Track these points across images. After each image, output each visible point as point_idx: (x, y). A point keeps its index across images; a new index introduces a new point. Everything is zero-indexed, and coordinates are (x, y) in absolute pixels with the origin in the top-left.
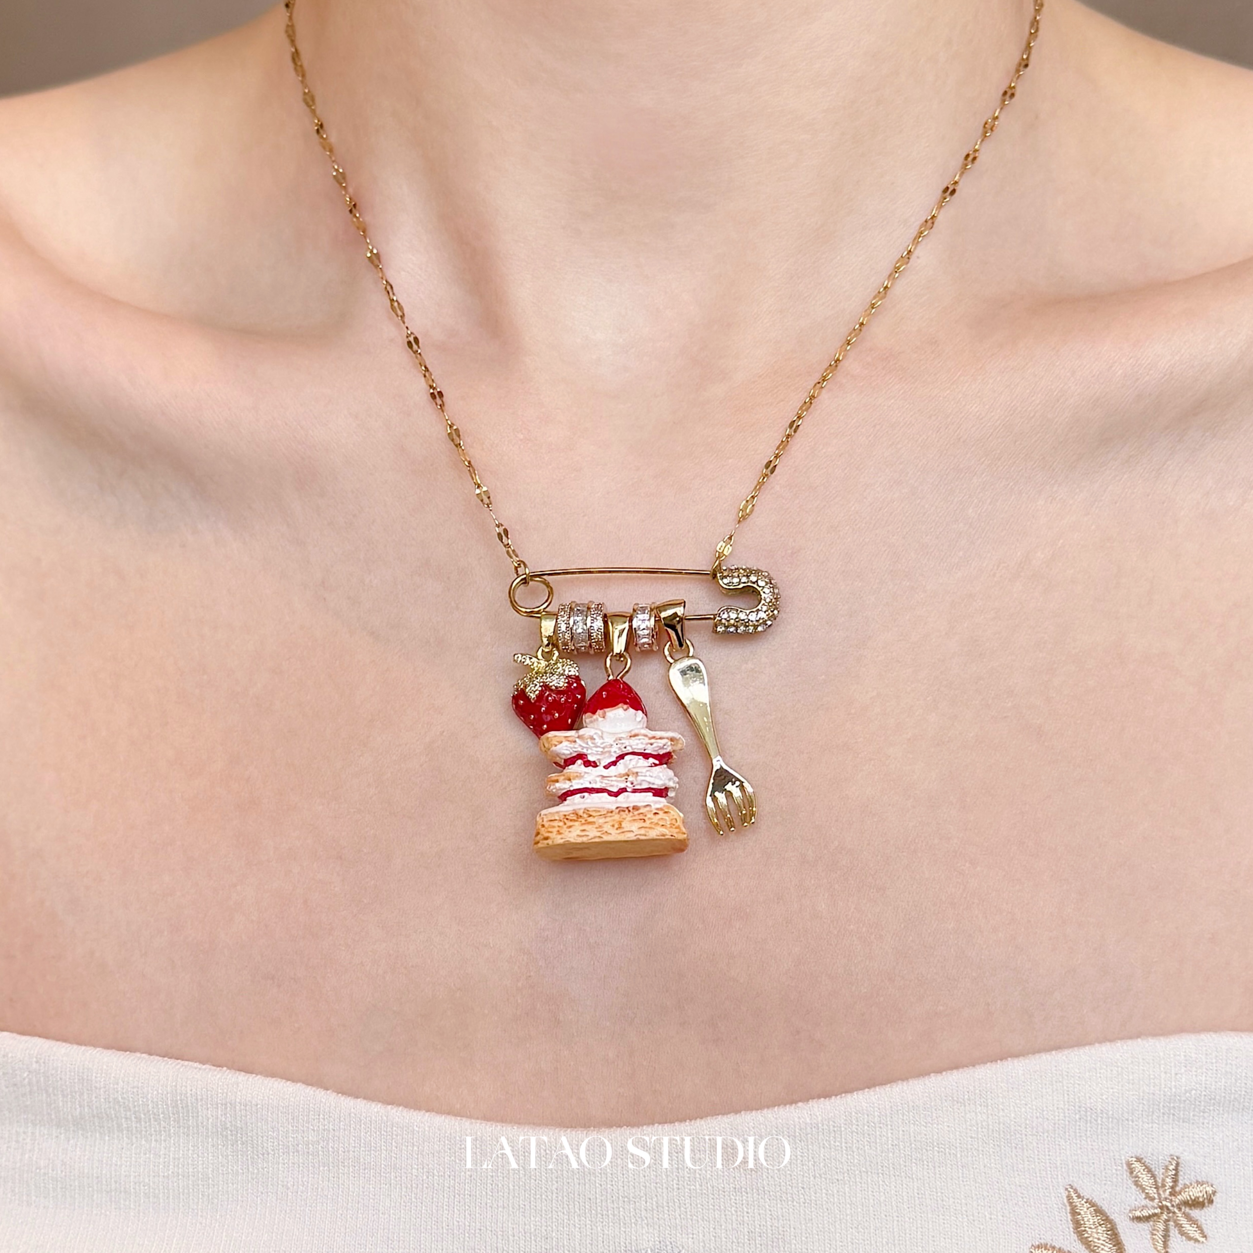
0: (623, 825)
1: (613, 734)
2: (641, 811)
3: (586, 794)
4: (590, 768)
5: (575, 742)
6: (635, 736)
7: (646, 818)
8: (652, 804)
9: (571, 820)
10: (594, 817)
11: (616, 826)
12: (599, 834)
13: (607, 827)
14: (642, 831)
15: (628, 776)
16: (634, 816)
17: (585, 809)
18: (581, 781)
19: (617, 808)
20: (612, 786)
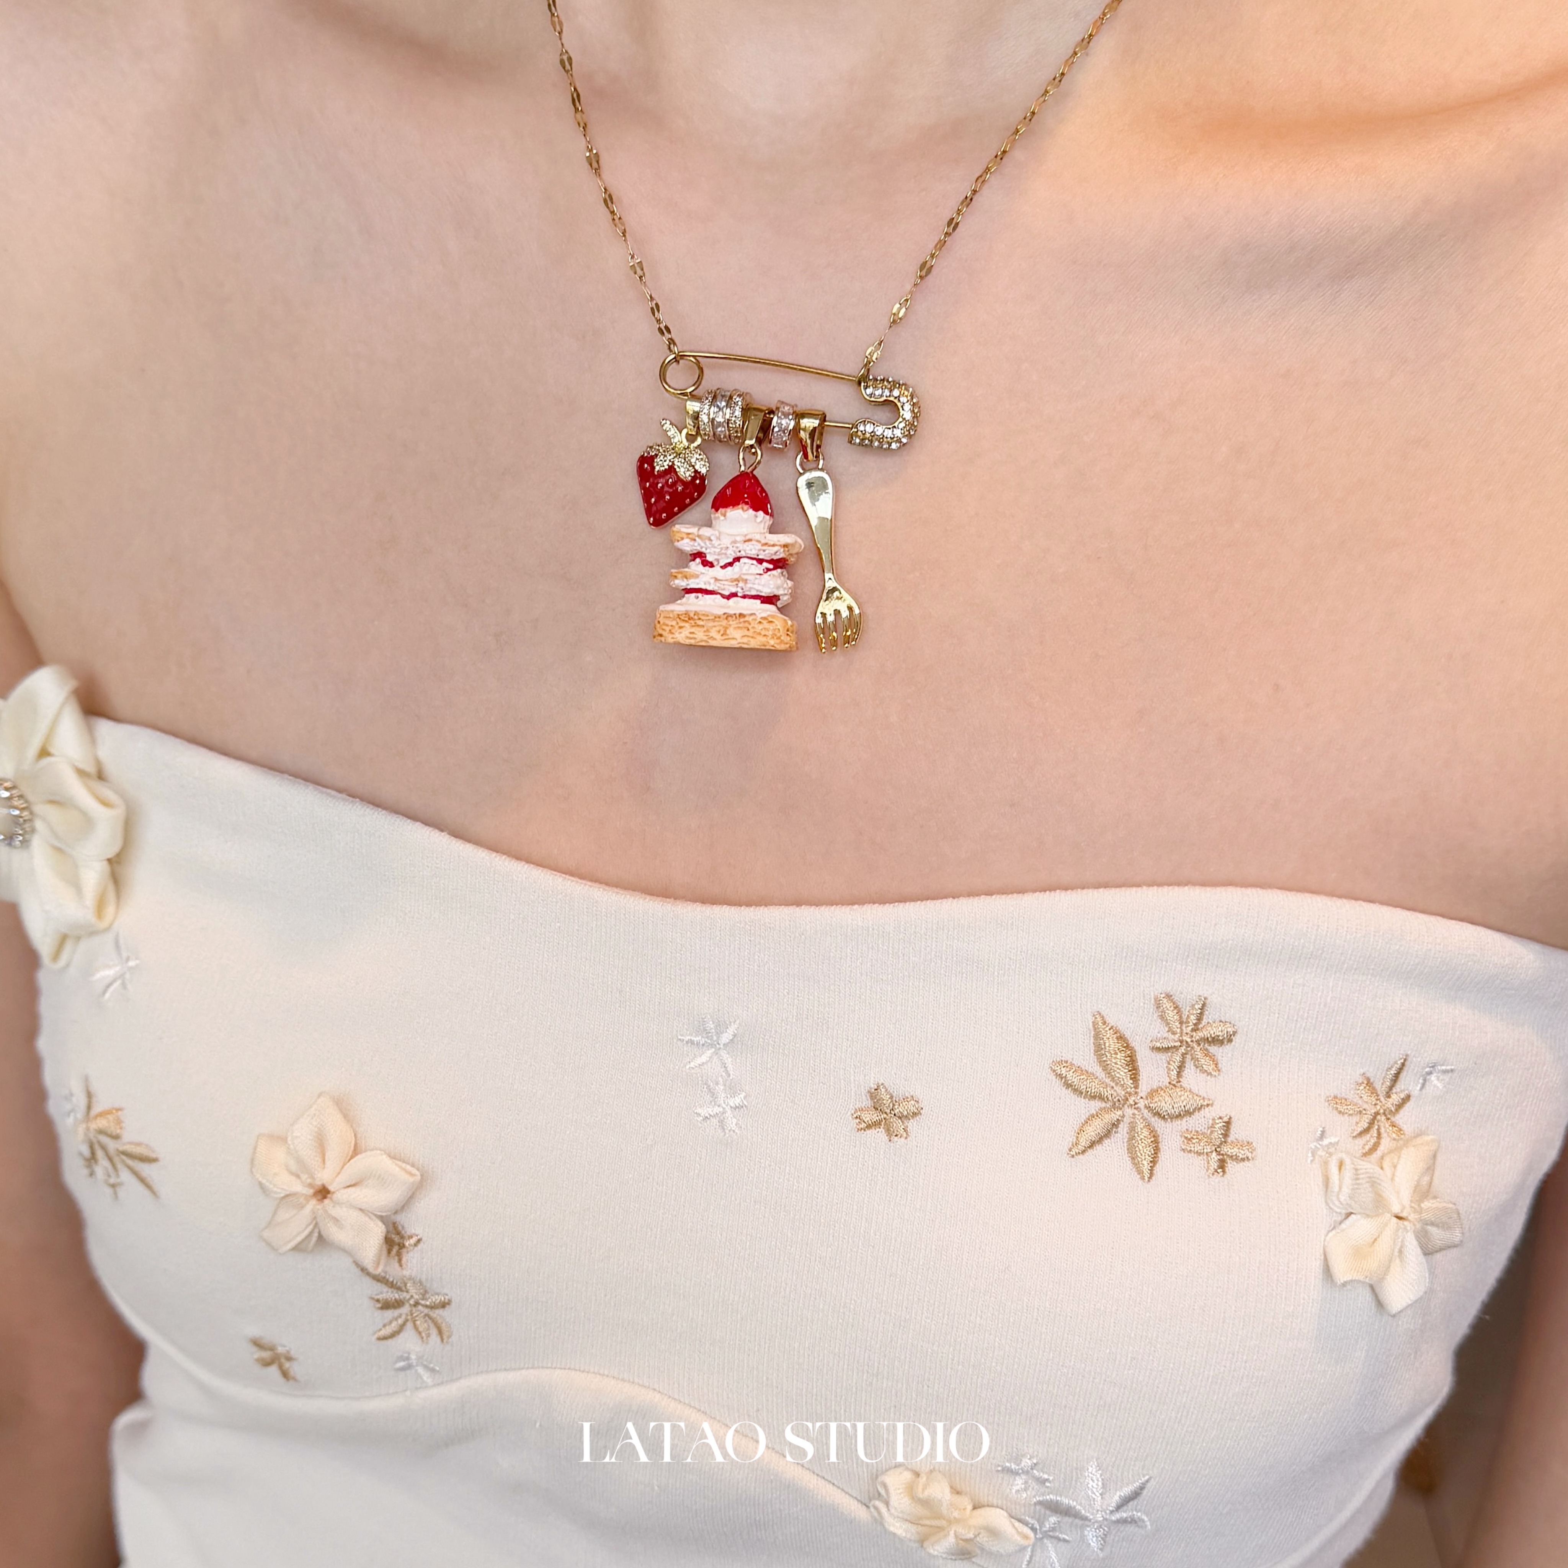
0: (728, 632)
1: (731, 535)
2: (746, 619)
3: (700, 595)
4: (707, 568)
5: (695, 540)
6: (750, 540)
7: (750, 627)
8: (757, 614)
9: (683, 620)
10: (703, 620)
11: (722, 632)
12: (705, 638)
13: (713, 633)
14: (745, 640)
15: (739, 581)
16: (740, 623)
17: (696, 612)
18: (697, 581)
19: (724, 614)
20: (724, 589)
